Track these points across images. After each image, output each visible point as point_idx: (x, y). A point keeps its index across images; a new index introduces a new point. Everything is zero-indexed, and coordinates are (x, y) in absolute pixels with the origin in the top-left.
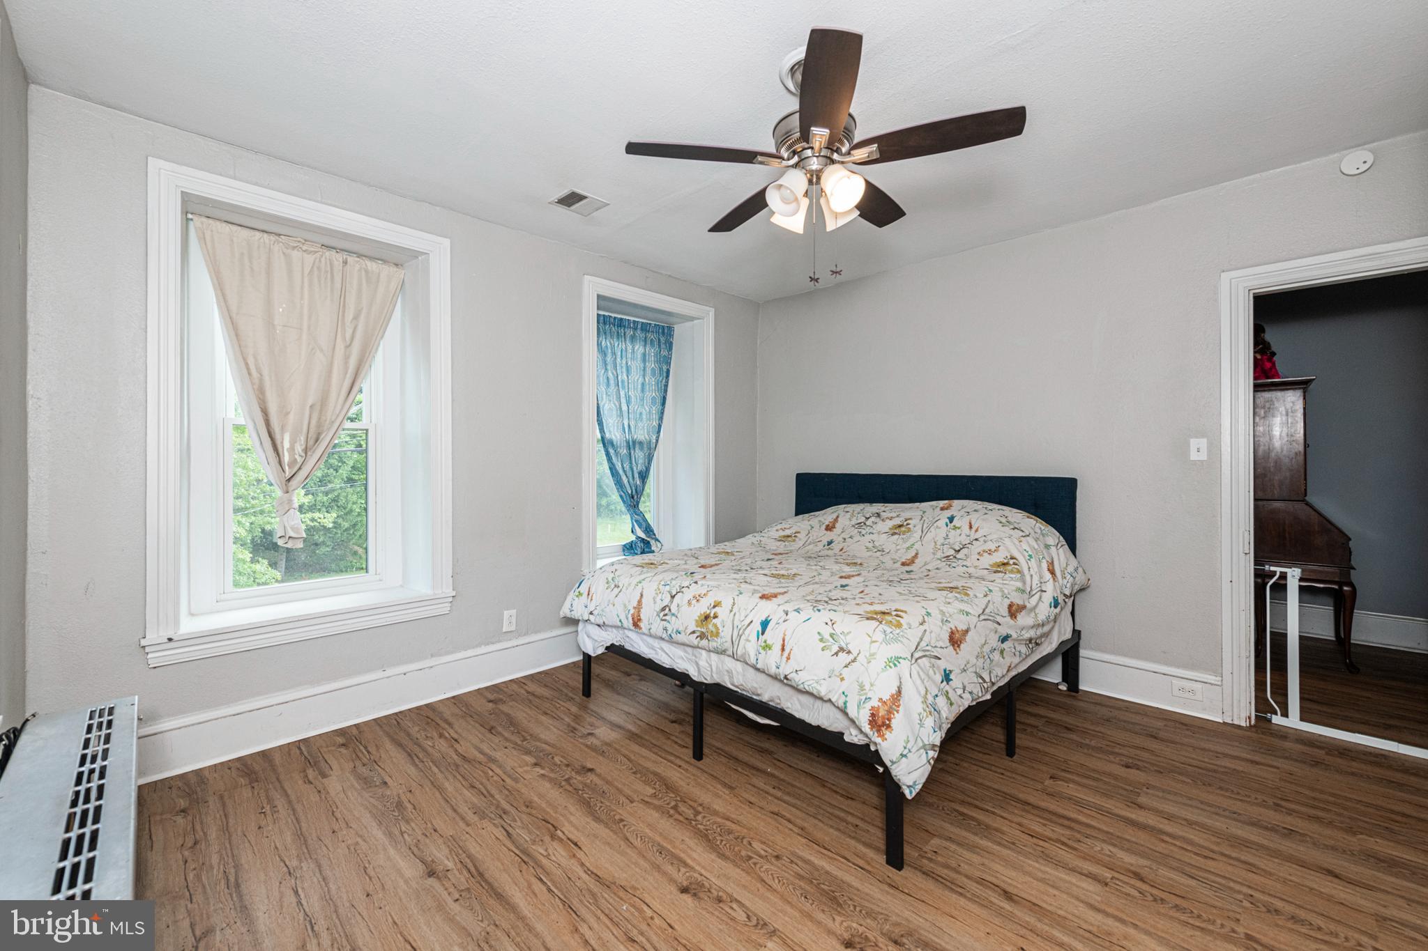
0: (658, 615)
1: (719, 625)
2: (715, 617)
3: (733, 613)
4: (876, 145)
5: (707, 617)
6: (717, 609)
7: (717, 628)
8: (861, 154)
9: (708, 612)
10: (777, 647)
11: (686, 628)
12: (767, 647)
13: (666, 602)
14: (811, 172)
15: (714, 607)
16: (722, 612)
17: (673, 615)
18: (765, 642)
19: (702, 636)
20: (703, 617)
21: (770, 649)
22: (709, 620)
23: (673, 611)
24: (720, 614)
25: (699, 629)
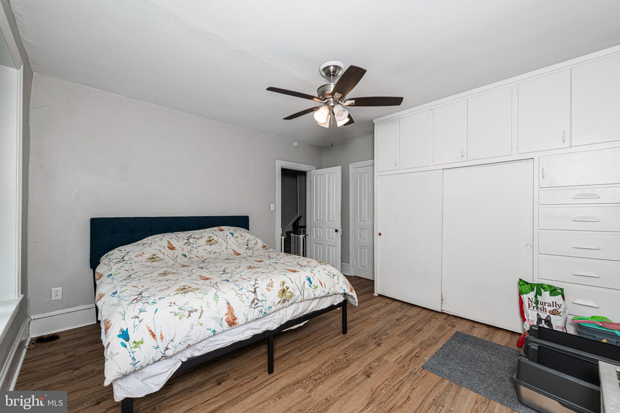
0: (251, 307)
1: (292, 291)
2: (288, 288)
3: (294, 283)
4: (354, 101)
5: (284, 291)
6: (285, 285)
7: (291, 293)
8: (348, 103)
9: (282, 288)
10: (319, 285)
11: (274, 303)
12: (316, 287)
13: (252, 296)
14: (331, 106)
15: (283, 285)
16: (288, 284)
17: (262, 301)
18: (314, 286)
19: (284, 301)
20: (281, 292)
21: (317, 287)
22: (285, 291)
23: (260, 298)
24: (289, 286)
25: (282, 299)
